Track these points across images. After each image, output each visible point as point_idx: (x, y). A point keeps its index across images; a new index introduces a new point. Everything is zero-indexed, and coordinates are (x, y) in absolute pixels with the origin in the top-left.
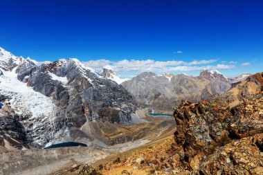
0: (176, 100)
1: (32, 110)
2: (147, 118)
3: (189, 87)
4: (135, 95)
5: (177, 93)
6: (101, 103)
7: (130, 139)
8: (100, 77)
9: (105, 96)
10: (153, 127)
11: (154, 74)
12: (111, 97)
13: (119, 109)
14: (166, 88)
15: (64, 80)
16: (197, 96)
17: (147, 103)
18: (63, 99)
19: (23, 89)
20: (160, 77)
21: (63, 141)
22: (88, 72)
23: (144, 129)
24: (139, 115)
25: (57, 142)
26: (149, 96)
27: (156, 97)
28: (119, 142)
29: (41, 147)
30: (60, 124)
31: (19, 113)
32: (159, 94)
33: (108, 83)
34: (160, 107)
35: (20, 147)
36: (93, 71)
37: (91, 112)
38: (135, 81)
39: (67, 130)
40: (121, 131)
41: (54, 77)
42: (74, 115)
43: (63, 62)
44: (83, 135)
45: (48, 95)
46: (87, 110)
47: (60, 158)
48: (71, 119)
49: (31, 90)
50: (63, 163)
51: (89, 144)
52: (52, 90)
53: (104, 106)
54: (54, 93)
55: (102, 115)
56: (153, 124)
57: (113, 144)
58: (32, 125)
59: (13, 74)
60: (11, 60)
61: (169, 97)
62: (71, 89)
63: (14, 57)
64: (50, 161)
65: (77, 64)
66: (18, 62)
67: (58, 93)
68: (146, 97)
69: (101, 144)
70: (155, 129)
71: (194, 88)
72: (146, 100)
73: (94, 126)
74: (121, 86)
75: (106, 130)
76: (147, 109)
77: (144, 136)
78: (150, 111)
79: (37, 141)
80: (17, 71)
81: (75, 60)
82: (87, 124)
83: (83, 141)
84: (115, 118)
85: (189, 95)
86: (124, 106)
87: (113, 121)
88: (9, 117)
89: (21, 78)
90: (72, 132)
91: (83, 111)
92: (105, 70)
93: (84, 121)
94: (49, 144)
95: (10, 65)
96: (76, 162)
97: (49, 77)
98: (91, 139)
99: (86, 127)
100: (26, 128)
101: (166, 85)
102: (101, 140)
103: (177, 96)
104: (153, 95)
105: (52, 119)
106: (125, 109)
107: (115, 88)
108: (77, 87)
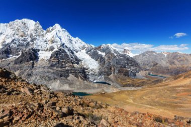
0: (169, 68)
1: (90, 66)
2: (146, 76)
3: (181, 61)
4: (140, 63)
5: (170, 64)
6: (120, 66)
7: (133, 86)
8: (121, 53)
9: (122, 62)
10: (149, 82)
11: (154, 52)
12: (126, 64)
13: (129, 70)
14: (162, 60)
15: (103, 54)
16: (187, 67)
17: (148, 68)
18: (103, 62)
19: (88, 57)
20: (159, 54)
21: (101, 81)
22: (115, 50)
23: (143, 82)
24: (141, 74)
25: (98, 81)
26: (150, 65)
27: (154, 65)
28: (127, 86)
29: (92, 82)
30: (100, 73)
31: (85, 67)
32: (157, 64)
33: (125, 56)
34: (157, 71)
35: (84, 80)
36: (117, 50)
37: (114, 69)
38: (141, 56)
39: (103, 77)
40: (129, 81)
41: (100, 53)
42: (107, 70)
43: (104, 46)
44: (110, 79)
45: (96, 60)
46: (113, 69)
47: (98, 88)
48: (105, 72)
49: (90, 58)
50: (99, 90)
51: (112, 84)
52: (98, 58)
53: (121, 67)
54: (99, 60)
55: (120, 71)
56: (150, 80)
57: (124, 87)
58: (89, 72)
59: (84, 51)
60: (84, 45)
61: (164, 66)
62: (106, 58)
63: (85, 44)
64: (94, 88)
65: (109, 46)
66: (86, 46)
67: (101, 59)
68: (148, 65)
69: (118, 85)
70: (151, 83)
71: (185, 62)
72: (147, 66)
73: (115, 76)
74: (132, 58)
75: (121, 79)
76: (147, 71)
77: (142, 86)
78: (149, 73)
79: (91, 79)
80: (86, 50)
81: (109, 45)
82: (112, 75)
83: (109, 82)
84: (127, 74)
85: (180, 66)
86: (132, 68)
87: (125, 75)
88: (81, 68)
89: (87, 53)
90: (105, 78)
91: (111, 69)
92: (125, 49)
93: (111, 74)
94: (95, 81)
95: (84, 47)
96: (104, 91)
97: (97, 52)
98: (113, 82)
99: (112, 76)
100: (87, 73)
101: (162, 59)
102: (118, 83)
103: (170, 66)
104: (153, 64)
105: (97, 71)
106: (133, 70)
107: (128, 59)
108: (109, 58)
